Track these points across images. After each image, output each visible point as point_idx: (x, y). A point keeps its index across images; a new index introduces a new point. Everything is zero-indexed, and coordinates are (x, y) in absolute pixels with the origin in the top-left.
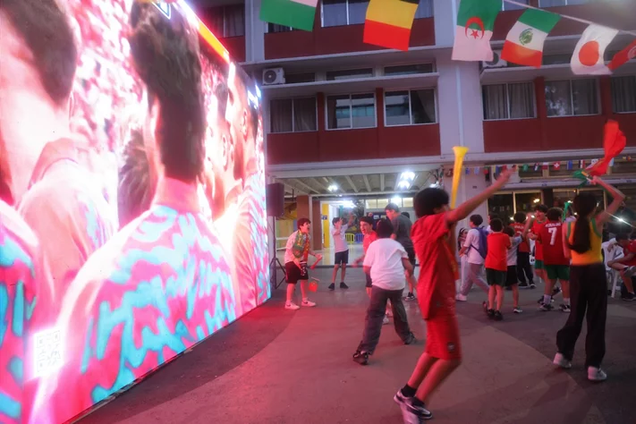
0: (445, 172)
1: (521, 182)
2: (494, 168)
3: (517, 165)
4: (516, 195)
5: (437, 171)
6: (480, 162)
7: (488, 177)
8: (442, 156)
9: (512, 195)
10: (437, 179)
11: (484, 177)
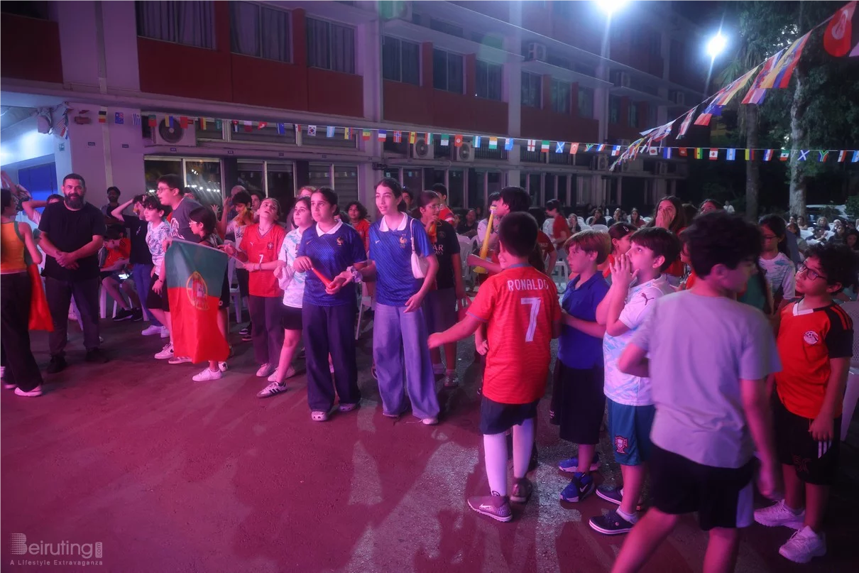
1: (197, 145)
3: (205, 120)
4: (187, 163)
7: (146, 131)
8: (66, 84)
9: (180, 163)
11: (140, 132)
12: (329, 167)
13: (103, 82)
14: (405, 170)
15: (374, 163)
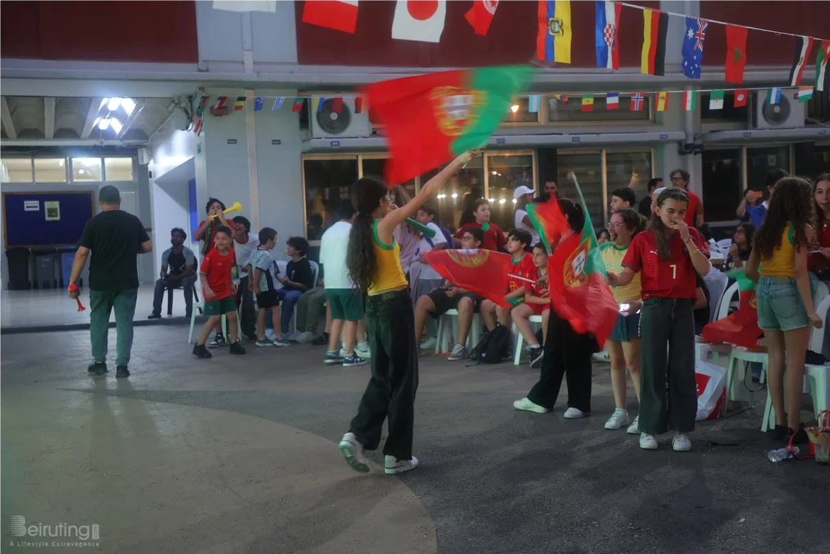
0: (210, 103)
1: (374, 133)
2: (316, 100)
3: (364, 97)
4: (364, 161)
5: (190, 99)
6: (287, 86)
7: (304, 122)
8: (201, 65)
9: (355, 163)
10: (190, 120)
11: (295, 119)
12: (599, 155)
13: (248, 59)
14: (750, 152)
15: (680, 142)
